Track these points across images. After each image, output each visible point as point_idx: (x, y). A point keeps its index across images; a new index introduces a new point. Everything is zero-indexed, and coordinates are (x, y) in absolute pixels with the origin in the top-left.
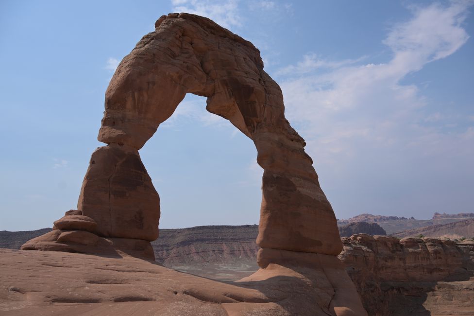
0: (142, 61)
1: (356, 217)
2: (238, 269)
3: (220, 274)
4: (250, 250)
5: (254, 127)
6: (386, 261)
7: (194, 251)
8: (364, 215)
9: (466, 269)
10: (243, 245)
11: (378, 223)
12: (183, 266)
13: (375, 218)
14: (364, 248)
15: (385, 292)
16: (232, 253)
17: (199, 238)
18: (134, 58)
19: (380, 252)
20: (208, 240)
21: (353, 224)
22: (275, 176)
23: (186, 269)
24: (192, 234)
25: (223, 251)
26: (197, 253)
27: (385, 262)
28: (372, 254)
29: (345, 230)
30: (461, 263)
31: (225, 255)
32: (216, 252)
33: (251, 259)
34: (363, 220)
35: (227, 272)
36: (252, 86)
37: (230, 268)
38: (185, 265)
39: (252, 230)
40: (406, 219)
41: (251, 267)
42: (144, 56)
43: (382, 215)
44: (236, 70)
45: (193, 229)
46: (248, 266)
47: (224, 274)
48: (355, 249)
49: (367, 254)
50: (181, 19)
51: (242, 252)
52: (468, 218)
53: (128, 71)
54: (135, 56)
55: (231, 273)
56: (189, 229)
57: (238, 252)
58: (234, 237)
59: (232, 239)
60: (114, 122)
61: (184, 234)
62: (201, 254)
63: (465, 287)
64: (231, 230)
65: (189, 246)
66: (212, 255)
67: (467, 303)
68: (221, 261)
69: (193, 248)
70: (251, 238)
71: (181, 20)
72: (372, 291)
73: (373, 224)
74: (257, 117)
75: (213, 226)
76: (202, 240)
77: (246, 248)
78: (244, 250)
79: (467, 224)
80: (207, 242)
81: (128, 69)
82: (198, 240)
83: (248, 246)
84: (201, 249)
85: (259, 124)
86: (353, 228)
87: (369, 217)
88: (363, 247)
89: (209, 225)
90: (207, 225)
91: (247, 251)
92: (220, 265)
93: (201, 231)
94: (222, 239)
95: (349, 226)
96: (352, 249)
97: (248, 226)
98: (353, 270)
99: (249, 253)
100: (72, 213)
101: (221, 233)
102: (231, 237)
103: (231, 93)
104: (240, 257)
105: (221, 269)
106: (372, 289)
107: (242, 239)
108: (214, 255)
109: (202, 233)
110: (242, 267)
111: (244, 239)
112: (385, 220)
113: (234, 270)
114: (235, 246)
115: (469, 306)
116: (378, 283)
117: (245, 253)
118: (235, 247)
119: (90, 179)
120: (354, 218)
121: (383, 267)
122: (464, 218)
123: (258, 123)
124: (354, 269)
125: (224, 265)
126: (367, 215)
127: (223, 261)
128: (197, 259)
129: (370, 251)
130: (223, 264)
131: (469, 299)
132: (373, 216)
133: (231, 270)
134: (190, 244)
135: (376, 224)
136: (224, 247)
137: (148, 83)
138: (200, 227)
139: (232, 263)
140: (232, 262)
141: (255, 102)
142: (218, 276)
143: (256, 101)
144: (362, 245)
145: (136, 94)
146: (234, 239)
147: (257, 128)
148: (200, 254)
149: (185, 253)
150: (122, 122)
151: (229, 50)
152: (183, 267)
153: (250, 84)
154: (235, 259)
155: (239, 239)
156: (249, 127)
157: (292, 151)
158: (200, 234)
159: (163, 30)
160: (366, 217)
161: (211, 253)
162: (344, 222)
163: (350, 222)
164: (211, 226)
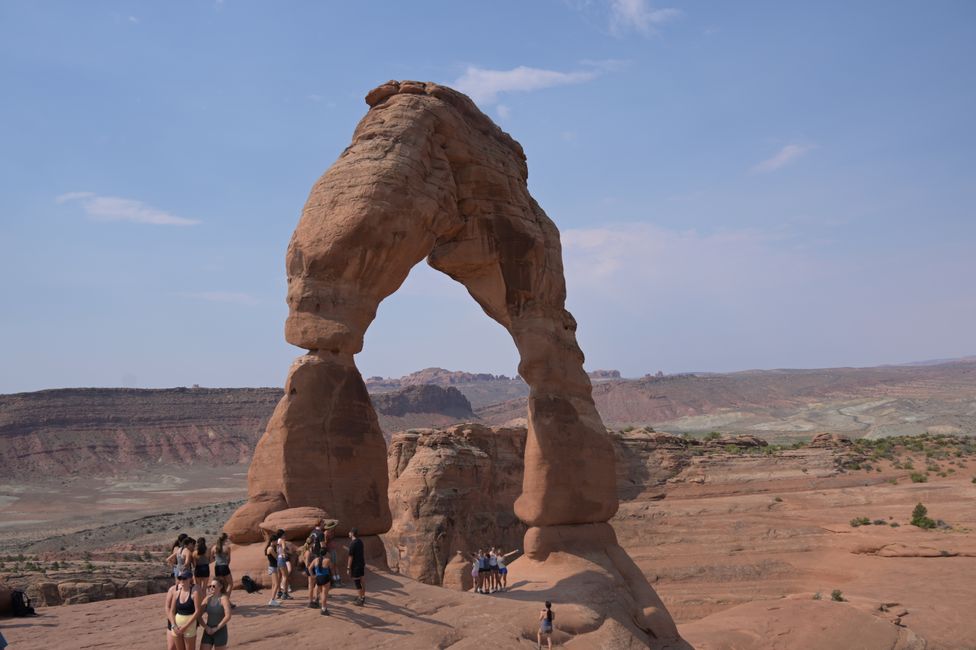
0: (388, 191)
1: (416, 374)
2: (154, 487)
3: (109, 501)
4: (185, 444)
5: (519, 306)
6: (510, 473)
7: (39, 447)
8: (431, 369)
9: (634, 482)
10: (169, 433)
11: (458, 387)
12: (8, 483)
13: (453, 376)
14: (476, 451)
15: (504, 528)
16: (141, 450)
17: (53, 417)
18: (374, 183)
19: (500, 456)
20: (77, 422)
21: (410, 389)
22: (551, 397)
23: (16, 490)
24: (34, 407)
25: (116, 447)
26: (46, 452)
27: (507, 476)
28: (488, 462)
29: (394, 400)
30: (627, 472)
31: (123, 456)
32: (97, 450)
33: (188, 464)
34: (429, 379)
35: (127, 494)
36: (532, 235)
37: (132, 485)
38: (12, 481)
39: (191, 400)
40: (508, 378)
41: (185, 480)
42: (392, 181)
43: (465, 371)
44: (509, 203)
45: (39, 395)
46: (178, 480)
47: (119, 501)
48: (461, 453)
49: (479, 462)
50: (433, 98)
51: (166, 449)
52: (609, 379)
53: (363, 209)
54: (375, 178)
55: (136, 497)
56: (26, 396)
57: (154, 449)
58: (146, 416)
59: (140, 420)
60: (318, 305)
61: (14, 407)
62: (58, 455)
63: (631, 514)
64: (139, 400)
65: (26, 437)
66: (90, 458)
67: (632, 541)
68: (110, 470)
69: (36, 441)
70: (189, 418)
71: (433, 100)
72: (484, 531)
73: (449, 389)
74: (530, 291)
75: (93, 390)
76: (62, 423)
77: (176, 439)
78: (170, 445)
79: (607, 390)
80: (75, 427)
81: (361, 205)
82: (50, 423)
83: (181, 436)
84: (58, 443)
85: (530, 303)
86: (411, 396)
87: (440, 374)
88: (473, 448)
89: (82, 386)
90: (76, 387)
91: (178, 447)
92: (109, 479)
93: (60, 402)
94: (117, 420)
95: (403, 392)
96: (455, 454)
97: (183, 390)
98: (454, 493)
99: (182, 451)
100: (266, 497)
101: (113, 405)
102: (139, 415)
103: (494, 244)
104: (160, 460)
105: (112, 489)
106: (484, 526)
107: (165, 418)
108: (94, 457)
109: (63, 406)
110: (165, 482)
111: (172, 418)
112: (469, 380)
113: (145, 489)
114: (148, 435)
115: (637, 546)
116: (493, 514)
117: (173, 451)
118: (148, 439)
119: (291, 427)
120: (412, 375)
121: (504, 484)
122: (603, 379)
123: (527, 300)
124: (456, 491)
125: (120, 480)
126: (437, 371)
127: (115, 471)
128: (46, 468)
129: (486, 455)
130: (116, 477)
131: (636, 534)
132: (448, 372)
133: (136, 489)
134: (28, 433)
135: (454, 389)
136: (121, 437)
137: (395, 234)
138: (59, 391)
139: (138, 475)
140: (139, 471)
141: (531, 263)
142: (103, 505)
143: (534, 263)
144: (472, 444)
145: (369, 255)
146: (147, 420)
147: (524, 309)
148: (56, 454)
149: (13, 453)
150: (334, 306)
151: (501, 165)
152: (7, 486)
153: (529, 232)
154: (146, 464)
155: (160, 419)
156: (511, 306)
157: (569, 349)
158: (55, 407)
159: (410, 123)
160: (435, 374)
161: (85, 452)
162: (392, 384)
163: (403, 386)
164: (87, 390)
